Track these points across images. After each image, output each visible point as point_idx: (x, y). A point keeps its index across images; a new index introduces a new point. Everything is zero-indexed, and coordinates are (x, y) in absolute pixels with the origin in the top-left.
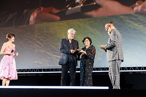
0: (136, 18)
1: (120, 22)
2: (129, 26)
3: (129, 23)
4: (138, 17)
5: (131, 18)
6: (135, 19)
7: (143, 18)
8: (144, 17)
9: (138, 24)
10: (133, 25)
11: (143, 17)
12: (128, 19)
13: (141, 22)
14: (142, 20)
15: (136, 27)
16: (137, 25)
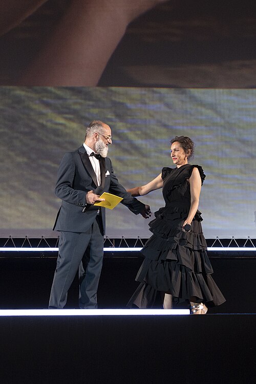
0: (61, 102)
1: (13, 108)
2: (41, 121)
3: (41, 114)
4: (66, 99)
5: (45, 99)
6: (58, 103)
7: (81, 104)
8: (83, 101)
9: (66, 119)
10: (51, 121)
11: (80, 101)
12: (37, 102)
13: (75, 112)
14: (77, 107)
15: (60, 127)
16: (62, 121)
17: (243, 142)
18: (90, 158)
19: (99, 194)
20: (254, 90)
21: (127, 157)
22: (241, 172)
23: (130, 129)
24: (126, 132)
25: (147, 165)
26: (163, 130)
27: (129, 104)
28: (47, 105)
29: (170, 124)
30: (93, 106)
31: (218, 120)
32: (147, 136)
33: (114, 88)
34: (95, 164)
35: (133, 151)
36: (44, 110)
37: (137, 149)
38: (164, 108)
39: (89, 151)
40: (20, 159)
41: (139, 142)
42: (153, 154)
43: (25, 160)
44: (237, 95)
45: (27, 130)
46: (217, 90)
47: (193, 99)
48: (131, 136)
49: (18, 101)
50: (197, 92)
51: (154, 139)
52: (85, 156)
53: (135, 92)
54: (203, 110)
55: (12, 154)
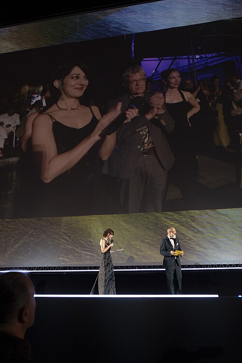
1: (156, 220)
4: (173, 216)
7: (178, 217)
13: (177, 220)
14: (178, 218)
16: (173, 223)
17: (239, 227)
18: (170, 240)
19: (174, 251)
20: (241, 208)
21: (197, 235)
22: (240, 238)
23: (197, 225)
24: (196, 226)
25: (204, 237)
26: (209, 225)
27: (196, 216)
28: (167, 218)
29: (211, 222)
30: (183, 218)
31: (229, 220)
32: (203, 227)
33: (190, 211)
34: (172, 242)
35: (199, 233)
36: (166, 220)
37: (199, 231)
38: (208, 217)
39: (169, 238)
40: (159, 237)
41: (200, 229)
42: (206, 234)
43: (161, 237)
44: (235, 210)
45: (161, 227)
46: (227, 209)
47: (219, 213)
48: (198, 227)
49: (157, 217)
50: (220, 210)
51: (205, 228)
52: (168, 240)
53: (197, 212)
54: (223, 217)
55: (156, 236)
